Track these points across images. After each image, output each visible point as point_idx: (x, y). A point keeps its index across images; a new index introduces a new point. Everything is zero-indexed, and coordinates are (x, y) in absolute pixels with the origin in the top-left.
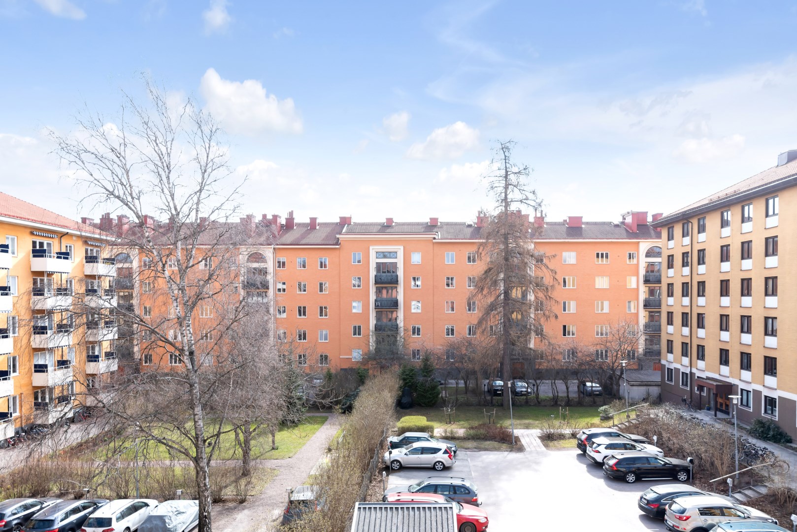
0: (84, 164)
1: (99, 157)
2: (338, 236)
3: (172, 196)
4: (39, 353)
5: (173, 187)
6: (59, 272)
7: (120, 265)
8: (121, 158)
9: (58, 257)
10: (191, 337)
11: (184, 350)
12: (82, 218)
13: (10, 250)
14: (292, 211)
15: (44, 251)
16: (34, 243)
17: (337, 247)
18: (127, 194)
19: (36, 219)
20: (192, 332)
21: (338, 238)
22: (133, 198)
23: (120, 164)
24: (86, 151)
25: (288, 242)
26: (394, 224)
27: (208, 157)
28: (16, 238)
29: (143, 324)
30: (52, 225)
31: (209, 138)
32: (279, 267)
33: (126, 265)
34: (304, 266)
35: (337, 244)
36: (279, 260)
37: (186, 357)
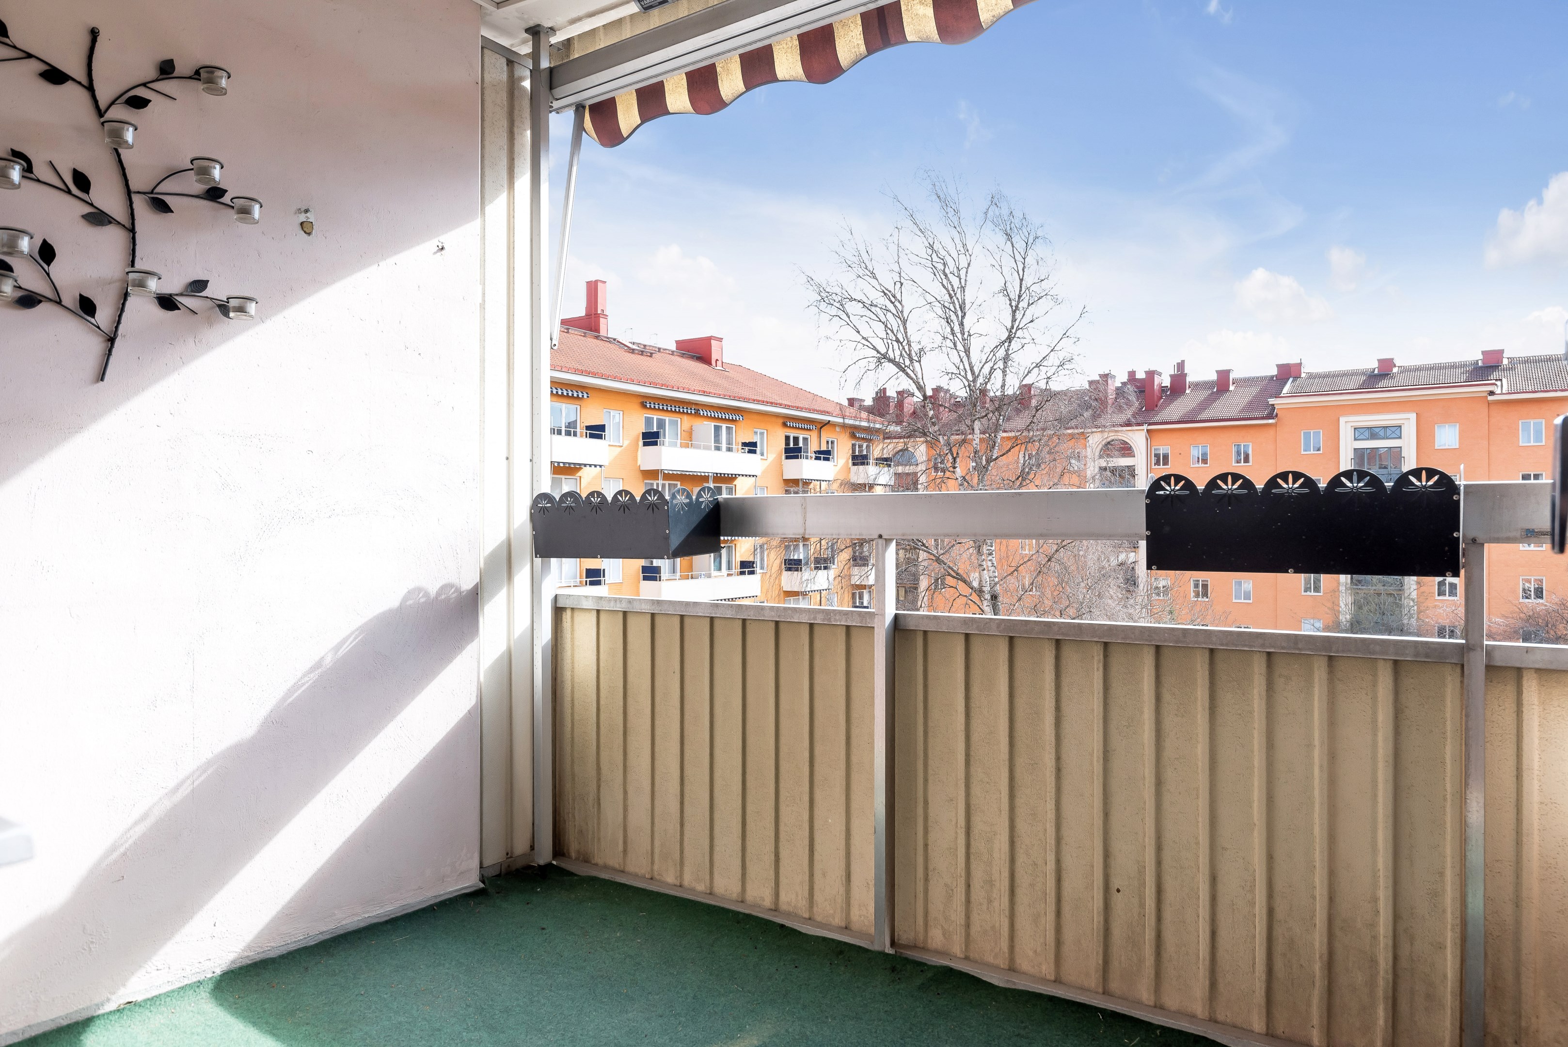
0: (849, 317)
1: (867, 306)
2: (1272, 401)
3: (967, 351)
4: (792, 598)
5: (969, 339)
6: (817, 480)
7: (900, 469)
8: (897, 304)
9: (817, 458)
10: (994, 572)
11: (984, 592)
12: (849, 400)
13: (758, 450)
14: (1183, 362)
15: (799, 450)
16: (787, 438)
17: (1271, 421)
18: (906, 356)
19: (790, 404)
20: (995, 565)
21: (1273, 405)
22: (911, 360)
23: (895, 312)
24: (852, 299)
25: (1175, 418)
26: (1395, 370)
27: (1021, 284)
28: (765, 431)
29: (925, 549)
30: (810, 410)
31: (1023, 253)
32: (1157, 463)
33: (908, 469)
34: (1205, 461)
35: (1270, 416)
36: (1157, 452)
37: (985, 603)
